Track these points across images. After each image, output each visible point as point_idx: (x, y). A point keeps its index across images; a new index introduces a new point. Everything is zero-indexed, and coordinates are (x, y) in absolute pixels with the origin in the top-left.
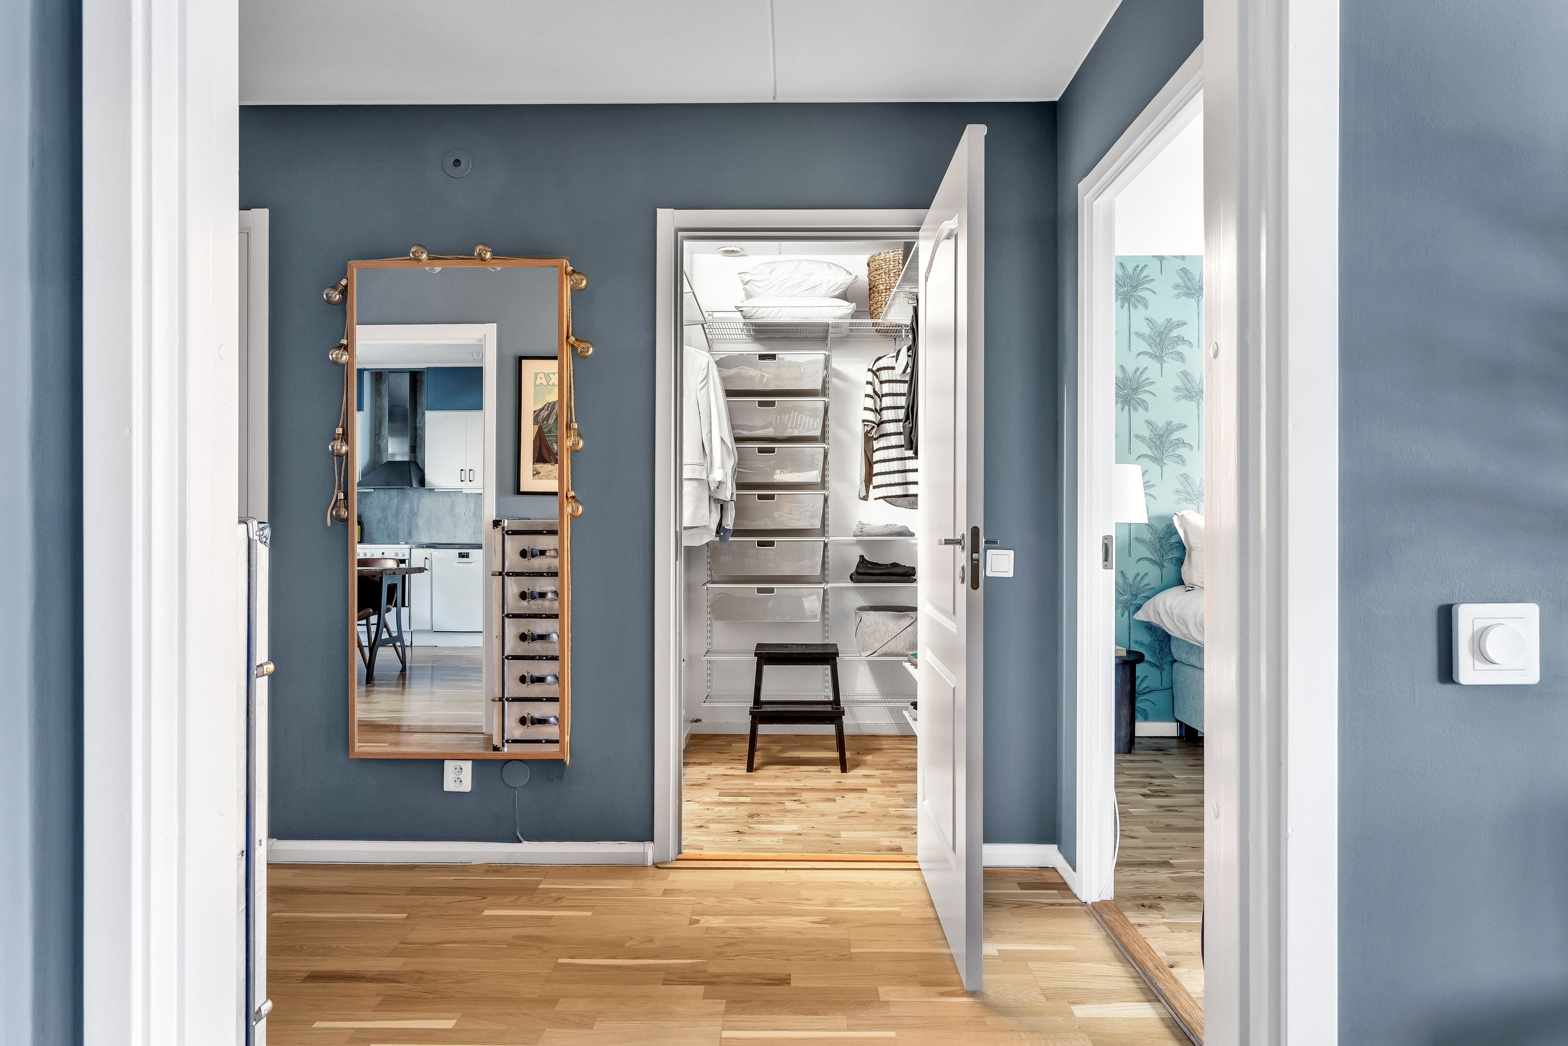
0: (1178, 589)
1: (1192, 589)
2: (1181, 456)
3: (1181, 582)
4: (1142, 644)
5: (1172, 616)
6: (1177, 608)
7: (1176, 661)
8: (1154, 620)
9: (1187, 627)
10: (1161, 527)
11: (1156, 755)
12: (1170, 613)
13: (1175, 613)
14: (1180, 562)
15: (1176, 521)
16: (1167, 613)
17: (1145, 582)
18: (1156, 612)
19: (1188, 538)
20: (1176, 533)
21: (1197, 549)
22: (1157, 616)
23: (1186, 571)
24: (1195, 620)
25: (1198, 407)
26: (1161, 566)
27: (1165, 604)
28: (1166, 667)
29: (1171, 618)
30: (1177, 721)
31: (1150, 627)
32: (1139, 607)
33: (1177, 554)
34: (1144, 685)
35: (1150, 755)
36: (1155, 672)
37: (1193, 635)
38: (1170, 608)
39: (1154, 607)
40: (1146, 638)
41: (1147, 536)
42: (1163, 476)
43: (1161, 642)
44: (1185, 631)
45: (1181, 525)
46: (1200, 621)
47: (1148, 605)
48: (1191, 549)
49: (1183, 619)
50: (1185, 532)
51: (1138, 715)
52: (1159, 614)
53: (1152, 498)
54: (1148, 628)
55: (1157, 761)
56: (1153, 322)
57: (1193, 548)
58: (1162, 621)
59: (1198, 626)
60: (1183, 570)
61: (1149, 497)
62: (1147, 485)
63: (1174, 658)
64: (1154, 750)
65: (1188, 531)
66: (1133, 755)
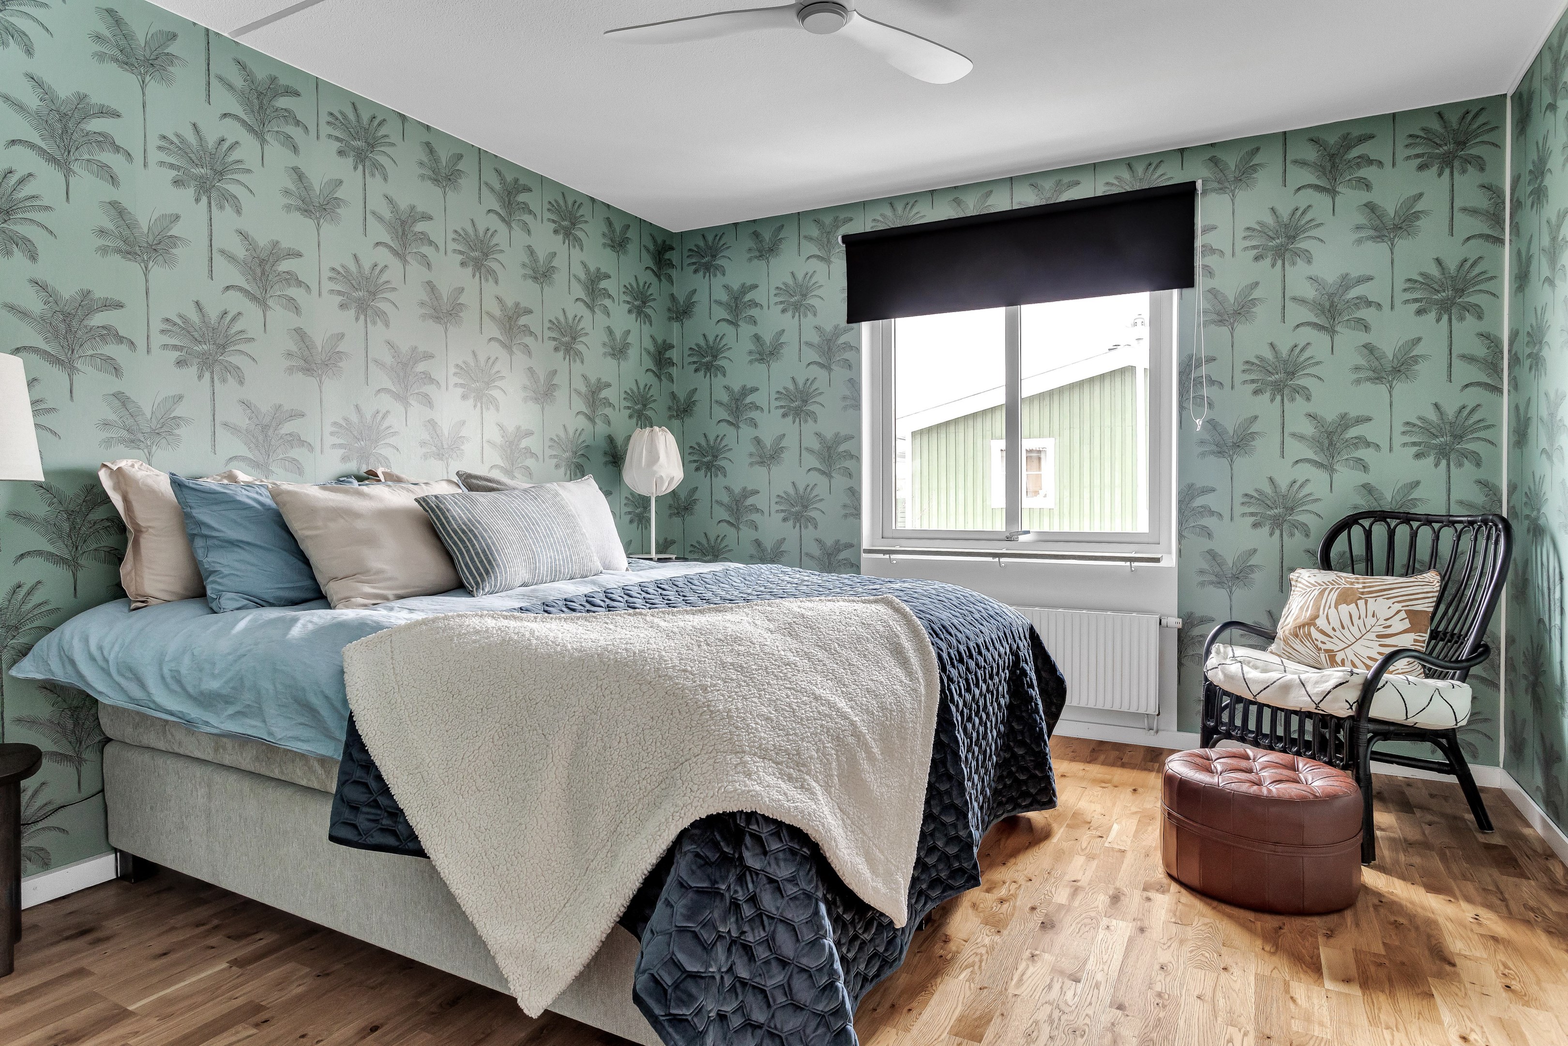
0: (111, 610)
1: (144, 604)
2: (112, 359)
3: (117, 593)
4: (31, 722)
5: (104, 665)
6: (116, 648)
7: (108, 740)
8: (61, 675)
9: (143, 686)
10: (70, 491)
11: (75, 952)
12: (99, 658)
13: (111, 658)
14: (117, 557)
15: (104, 477)
16: (93, 659)
17: (36, 599)
18: (65, 658)
19: (133, 512)
20: (107, 499)
21: (150, 530)
22: (69, 668)
23: (129, 573)
24: (161, 669)
25: (145, 275)
26: (72, 564)
27: (86, 640)
28: (89, 755)
29: (103, 669)
30: (116, 850)
31: (50, 687)
32: (24, 652)
33: (109, 541)
34: (39, 802)
35: (61, 957)
36: (68, 770)
37: (158, 700)
38: (100, 648)
39: (61, 648)
40: (43, 709)
41: (41, 509)
42: (74, 391)
43: (74, 711)
44: (137, 693)
45: (117, 487)
46: (171, 671)
47: (47, 645)
48: (139, 531)
49: (131, 669)
50: (126, 500)
51: (26, 865)
52: (73, 663)
53: (49, 435)
54: (45, 688)
55: (81, 973)
56: (46, 88)
57: (143, 530)
58: (81, 676)
59: (169, 680)
60: (123, 571)
61: (45, 433)
62: (38, 407)
63: (104, 734)
64: (67, 938)
65: (132, 497)
66: (20, 975)
